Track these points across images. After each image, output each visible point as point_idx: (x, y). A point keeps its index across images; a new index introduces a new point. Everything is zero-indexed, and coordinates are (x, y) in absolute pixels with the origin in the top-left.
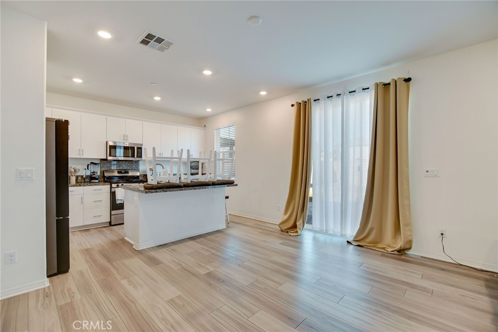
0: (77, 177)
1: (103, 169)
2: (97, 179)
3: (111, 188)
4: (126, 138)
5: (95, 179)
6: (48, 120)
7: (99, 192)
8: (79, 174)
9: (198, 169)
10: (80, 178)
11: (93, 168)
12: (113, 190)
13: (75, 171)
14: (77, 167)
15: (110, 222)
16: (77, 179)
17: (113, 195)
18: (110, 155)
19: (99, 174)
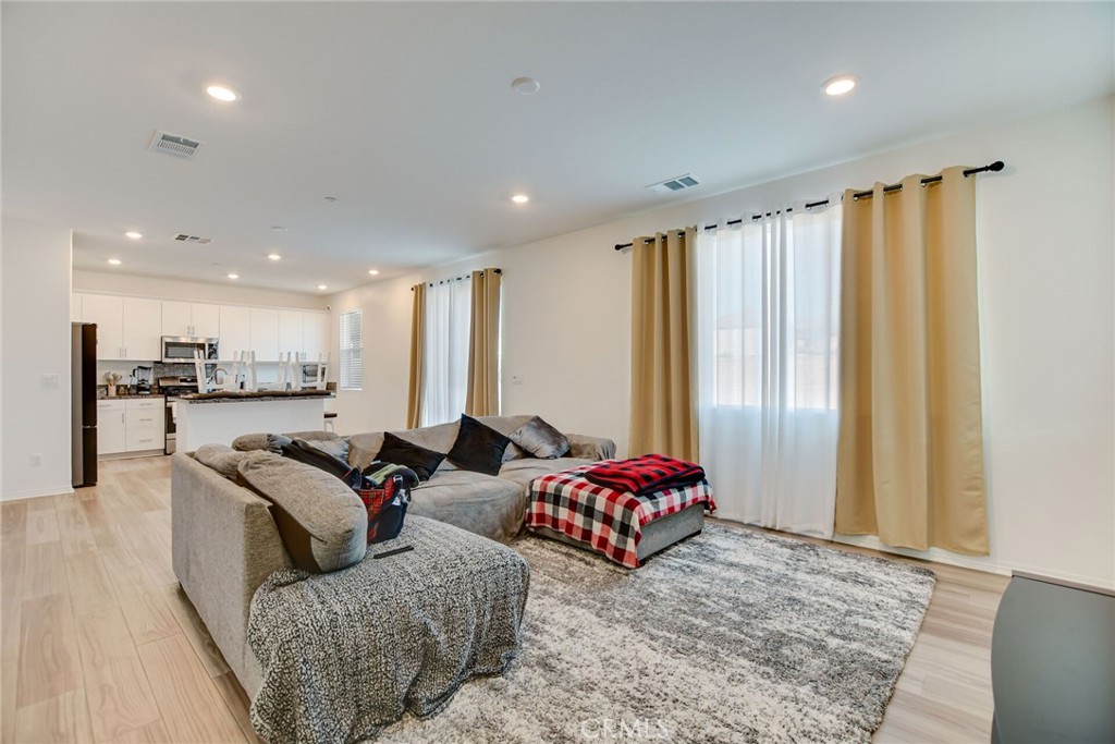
0: (118, 387)
1: (159, 376)
2: (148, 390)
3: (166, 402)
4: (191, 331)
5: (144, 389)
6: (74, 325)
7: (147, 407)
8: (120, 383)
9: (316, 375)
10: (122, 388)
11: (140, 375)
12: (168, 404)
13: (115, 378)
14: (118, 373)
15: (165, 450)
16: (117, 390)
17: (169, 411)
18: (166, 357)
19: (151, 382)
